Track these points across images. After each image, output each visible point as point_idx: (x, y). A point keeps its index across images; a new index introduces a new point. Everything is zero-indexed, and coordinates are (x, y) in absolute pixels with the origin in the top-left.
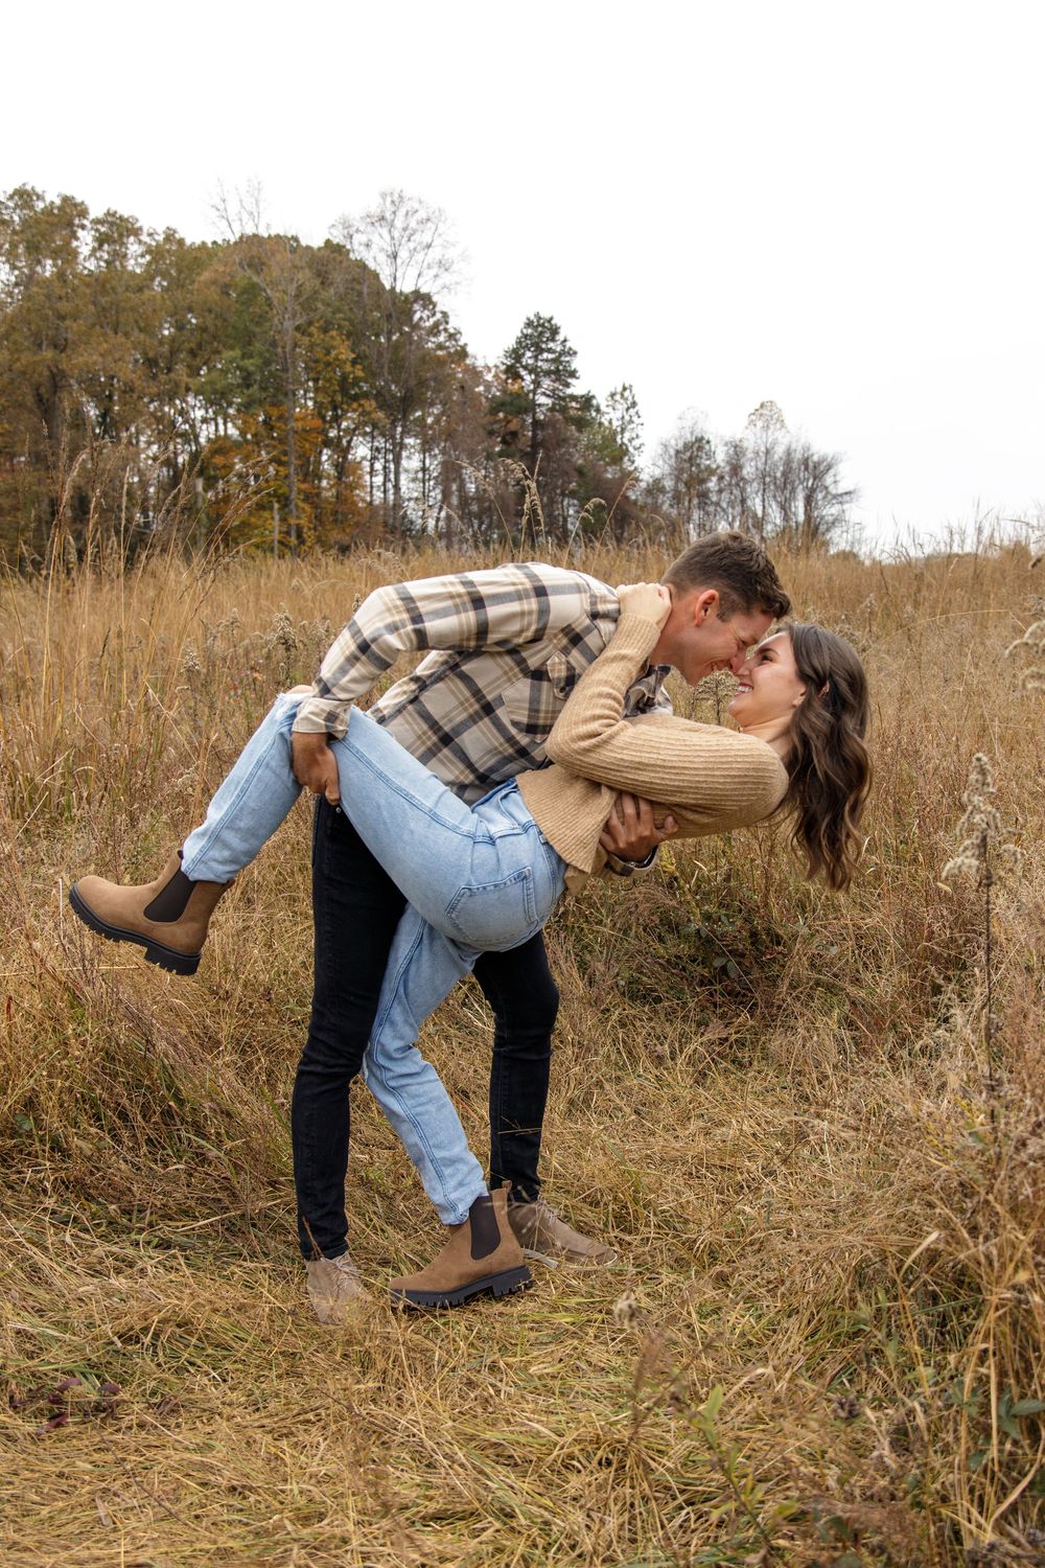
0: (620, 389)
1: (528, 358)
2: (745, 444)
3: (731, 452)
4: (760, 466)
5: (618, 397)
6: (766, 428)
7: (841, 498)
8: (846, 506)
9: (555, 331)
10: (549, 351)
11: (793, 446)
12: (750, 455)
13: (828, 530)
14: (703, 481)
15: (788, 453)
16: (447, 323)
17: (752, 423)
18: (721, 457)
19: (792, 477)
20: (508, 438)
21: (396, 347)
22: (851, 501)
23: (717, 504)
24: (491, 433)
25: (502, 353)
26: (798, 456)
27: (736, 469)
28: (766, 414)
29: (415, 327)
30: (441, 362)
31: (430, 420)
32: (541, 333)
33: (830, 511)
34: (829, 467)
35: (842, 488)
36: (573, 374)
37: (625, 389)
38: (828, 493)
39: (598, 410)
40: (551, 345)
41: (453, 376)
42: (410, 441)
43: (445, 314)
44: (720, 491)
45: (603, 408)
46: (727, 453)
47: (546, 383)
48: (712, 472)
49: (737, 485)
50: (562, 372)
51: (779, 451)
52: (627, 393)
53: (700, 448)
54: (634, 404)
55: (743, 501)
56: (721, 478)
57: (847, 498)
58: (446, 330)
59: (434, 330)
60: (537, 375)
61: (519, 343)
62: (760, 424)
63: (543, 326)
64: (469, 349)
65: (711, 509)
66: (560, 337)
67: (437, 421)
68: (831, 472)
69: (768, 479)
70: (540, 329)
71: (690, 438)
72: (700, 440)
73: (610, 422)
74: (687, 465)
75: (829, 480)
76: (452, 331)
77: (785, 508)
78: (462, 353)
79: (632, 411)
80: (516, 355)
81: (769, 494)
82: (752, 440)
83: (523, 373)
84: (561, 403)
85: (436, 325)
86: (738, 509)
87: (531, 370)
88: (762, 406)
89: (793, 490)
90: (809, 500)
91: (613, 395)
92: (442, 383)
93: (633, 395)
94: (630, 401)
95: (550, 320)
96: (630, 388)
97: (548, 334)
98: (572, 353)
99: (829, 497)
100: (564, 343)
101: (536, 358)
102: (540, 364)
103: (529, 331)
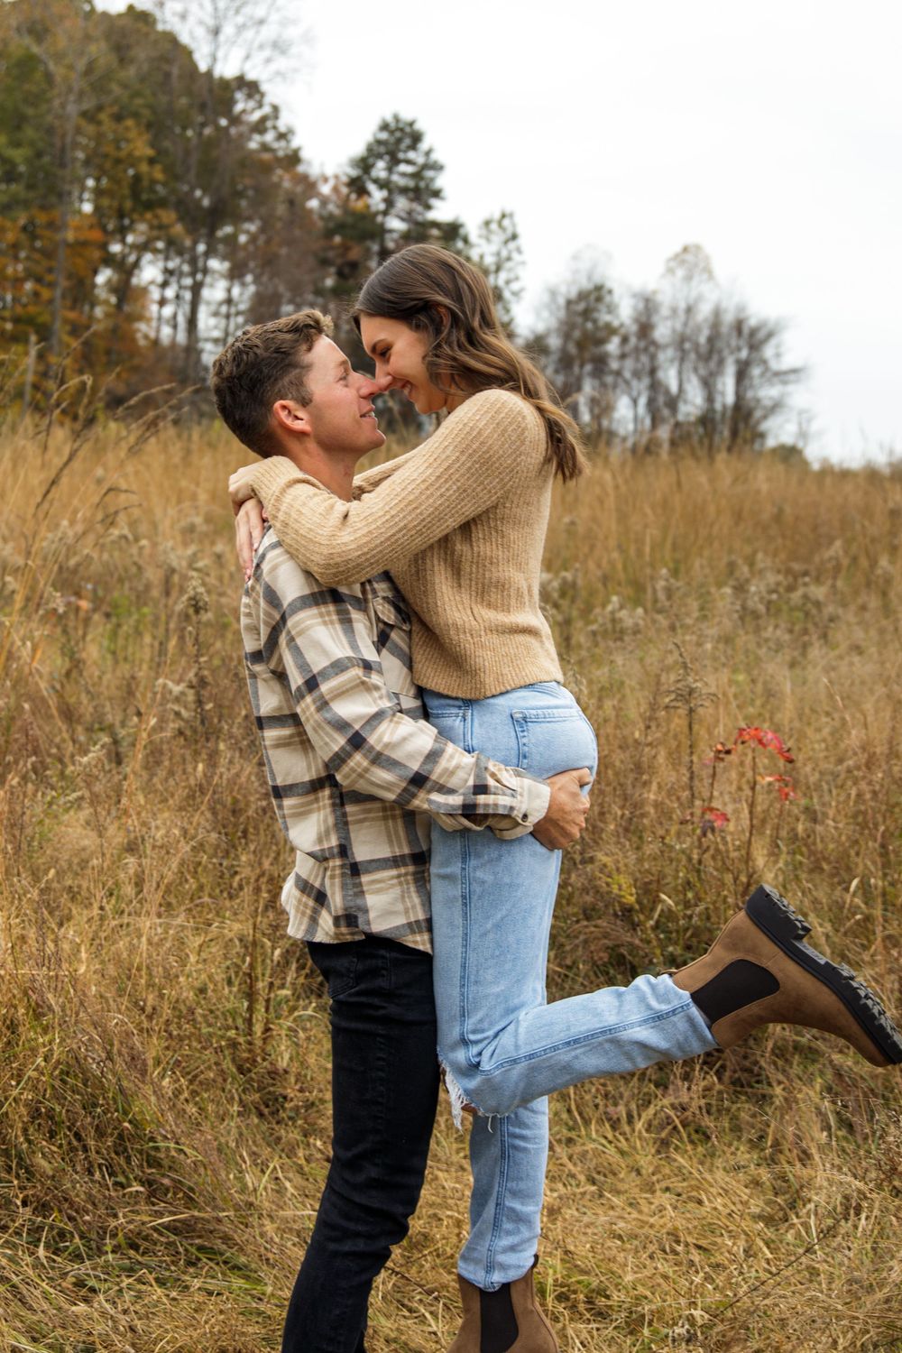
0: (497, 216)
1: (380, 169)
2: (659, 298)
3: (641, 306)
4: (679, 326)
5: (494, 226)
6: (688, 278)
7: (784, 376)
8: (790, 388)
9: (416, 138)
10: (409, 162)
11: (724, 305)
12: (665, 311)
13: (765, 417)
14: (601, 342)
15: (717, 313)
16: (276, 117)
17: (670, 271)
18: (624, 312)
19: (720, 344)
20: (347, 270)
21: (208, 145)
22: (797, 381)
23: (618, 373)
24: (325, 262)
26: (728, 318)
27: (645, 329)
28: (689, 260)
29: (236, 120)
30: (267, 168)
31: (243, 239)
32: (399, 141)
33: (767, 392)
34: (770, 335)
35: (787, 362)
36: (437, 194)
37: (504, 216)
38: (767, 369)
39: (466, 241)
40: (411, 155)
41: (277, 186)
42: (214, 264)
43: (276, 109)
44: (623, 356)
45: (473, 238)
46: (635, 308)
47: (402, 203)
48: (611, 330)
49: (646, 349)
50: (422, 191)
51: (704, 311)
52: (506, 222)
53: (599, 299)
54: (514, 237)
55: (653, 371)
56: (625, 340)
57: (792, 377)
58: (275, 128)
59: (260, 127)
60: (390, 191)
61: (370, 149)
62: (680, 273)
63: (402, 130)
64: (304, 154)
65: (609, 379)
66: (424, 146)
67: (253, 239)
68: (773, 342)
69: (687, 346)
70: (398, 134)
71: (586, 285)
72: (599, 288)
73: (482, 257)
74: (579, 320)
75: (768, 351)
76: (283, 129)
77: (708, 384)
78: (294, 158)
79: (512, 245)
80: (365, 164)
81: (688, 365)
82: (669, 293)
83: (372, 187)
84: (419, 231)
85: (264, 119)
86: (646, 381)
87: (382, 184)
88: (685, 250)
89: (721, 362)
90: (742, 375)
91: (487, 223)
92: (264, 195)
93: (514, 225)
94: (509, 232)
95: (411, 124)
96: (511, 215)
97: (407, 141)
98: (438, 167)
99: (768, 374)
100: (428, 153)
101: (390, 170)
102: (395, 178)
103: (384, 136)
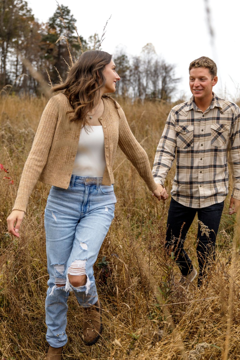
0: (93, 35)
1: (58, 21)
2: (141, 59)
3: (135, 61)
4: (146, 67)
5: (93, 38)
6: (148, 53)
7: (175, 81)
8: (177, 84)
9: (68, 12)
10: (66, 19)
11: (159, 60)
12: (142, 63)
13: (171, 92)
14: (124, 72)
15: (157, 62)
16: (27, 6)
17: (143, 51)
18: (131, 63)
19: (158, 72)
20: (49, 51)
21: (7, 13)
22: (179, 82)
23: (129, 80)
24: (42, 49)
25: (48, 19)
26: (160, 64)
27: (137, 67)
28: (149, 48)
29: (14, 6)
30: (23, 21)
31: (20, 42)
32: (63, 13)
33: (171, 85)
34: (171, 69)
35: (176, 77)
36: (74, 28)
37: (95, 35)
38: (171, 78)
39: (85, 42)
40: (67, 17)
41: (29, 26)
42: (9, 49)
43: (26, 3)
44: (130, 76)
45: (87, 42)
46: (134, 62)
47: (65, 31)
48: (127, 68)
49: (137, 74)
50: (71, 27)
51: (153, 62)
52: (96, 37)
53: (124, 59)
54: (99, 41)
55: (139, 80)
56: (131, 71)
57: (178, 81)
58: (26, 8)
59: (22, 8)
60: (61, 28)
61: (55, 15)
62: (146, 51)
63: (64, 9)
64: (35, 17)
65: (127, 82)
66: (71, 14)
67: (23, 43)
68: (172, 71)
69: (149, 72)
70: (63, 11)
71: (120, 55)
72: (123, 56)
73: (90, 47)
74: (118, 65)
75: (171, 74)
76: (28, 9)
77: (155, 83)
78: (32, 18)
79: (98, 44)
80: (53, 19)
81: (149, 78)
82: (143, 57)
83: (56, 27)
84: (70, 39)
85: (23, 6)
86: (137, 83)
87: (60, 26)
88: (148, 45)
89: (158, 77)
90: (164, 81)
91: (91, 37)
92: (24, 28)
93: (98, 38)
94: (97, 40)
95: (67, 8)
96: (97, 35)
97: (66, 13)
98: (75, 20)
99: (171, 80)
100: (72, 16)
101: (61, 21)
102: (62, 24)
103: (59, 11)
